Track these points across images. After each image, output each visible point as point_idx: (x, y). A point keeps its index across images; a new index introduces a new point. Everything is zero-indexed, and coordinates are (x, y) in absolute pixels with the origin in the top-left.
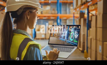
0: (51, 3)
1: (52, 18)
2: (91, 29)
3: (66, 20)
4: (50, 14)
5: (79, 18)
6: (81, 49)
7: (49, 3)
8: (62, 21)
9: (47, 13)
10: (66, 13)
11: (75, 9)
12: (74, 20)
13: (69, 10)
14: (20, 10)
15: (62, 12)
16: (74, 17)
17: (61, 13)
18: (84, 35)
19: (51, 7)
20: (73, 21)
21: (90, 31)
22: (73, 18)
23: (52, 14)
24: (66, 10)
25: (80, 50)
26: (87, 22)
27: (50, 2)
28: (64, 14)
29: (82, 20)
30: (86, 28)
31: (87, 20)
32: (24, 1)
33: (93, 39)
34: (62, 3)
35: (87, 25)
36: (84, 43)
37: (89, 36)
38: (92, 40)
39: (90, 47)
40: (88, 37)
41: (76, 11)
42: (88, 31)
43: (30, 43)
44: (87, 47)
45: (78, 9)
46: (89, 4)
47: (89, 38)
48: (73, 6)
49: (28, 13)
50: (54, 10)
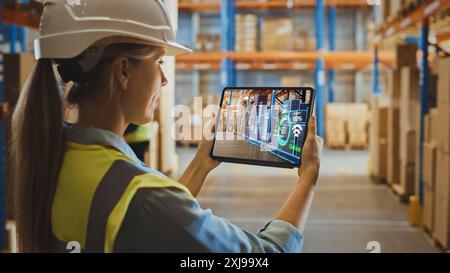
0: (294, 7)
1: (297, 66)
2: (434, 112)
3: (353, 72)
4: (288, 50)
5: (395, 66)
6: (400, 189)
7: (285, 7)
8: (337, 78)
9: (277, 47)
10: (354, 48)
11: (381, 31)
12: (377, 73)
13: (366, 32)
14: (91, 52)
15: (339, 42)
16: (377, 61)
17: (332, 48)
18: (411, 133)
19: (295, 26)
20: (372, 78)
21: (430, 120)
22: (372, 67)
23: (296, 49)
24: (353, 36)
25: (395, 192)
26: (421, 82)
27: (290, 4)
28: (346, 49)
29: (406, 73)
30: (418, 109)
31: (421, 75)
32: (107, 19)
33: (443, 152)
34: (339, 7)
35: (420, 96)
36: (411, 164)
37: (429, 141)
38: (439, 154)
39: (430, 184)
40: (426, 144)
41: (384, 37)
42: (426, 118)
43: (139, 182)
44: (422, 184)
45: (390, 31)
46: (428, 10)
47: (430, 146)
48: (374, 19)
49: (121, 66)
50: (304, 34)
